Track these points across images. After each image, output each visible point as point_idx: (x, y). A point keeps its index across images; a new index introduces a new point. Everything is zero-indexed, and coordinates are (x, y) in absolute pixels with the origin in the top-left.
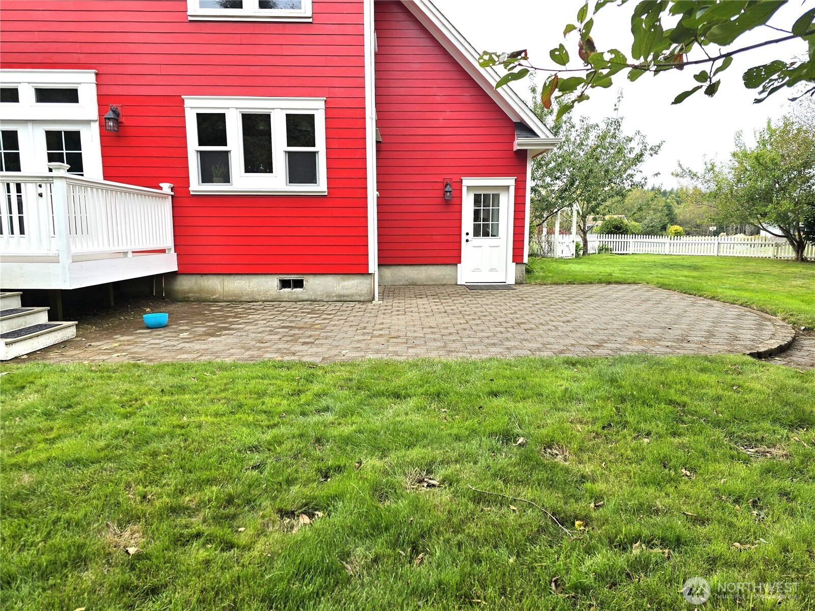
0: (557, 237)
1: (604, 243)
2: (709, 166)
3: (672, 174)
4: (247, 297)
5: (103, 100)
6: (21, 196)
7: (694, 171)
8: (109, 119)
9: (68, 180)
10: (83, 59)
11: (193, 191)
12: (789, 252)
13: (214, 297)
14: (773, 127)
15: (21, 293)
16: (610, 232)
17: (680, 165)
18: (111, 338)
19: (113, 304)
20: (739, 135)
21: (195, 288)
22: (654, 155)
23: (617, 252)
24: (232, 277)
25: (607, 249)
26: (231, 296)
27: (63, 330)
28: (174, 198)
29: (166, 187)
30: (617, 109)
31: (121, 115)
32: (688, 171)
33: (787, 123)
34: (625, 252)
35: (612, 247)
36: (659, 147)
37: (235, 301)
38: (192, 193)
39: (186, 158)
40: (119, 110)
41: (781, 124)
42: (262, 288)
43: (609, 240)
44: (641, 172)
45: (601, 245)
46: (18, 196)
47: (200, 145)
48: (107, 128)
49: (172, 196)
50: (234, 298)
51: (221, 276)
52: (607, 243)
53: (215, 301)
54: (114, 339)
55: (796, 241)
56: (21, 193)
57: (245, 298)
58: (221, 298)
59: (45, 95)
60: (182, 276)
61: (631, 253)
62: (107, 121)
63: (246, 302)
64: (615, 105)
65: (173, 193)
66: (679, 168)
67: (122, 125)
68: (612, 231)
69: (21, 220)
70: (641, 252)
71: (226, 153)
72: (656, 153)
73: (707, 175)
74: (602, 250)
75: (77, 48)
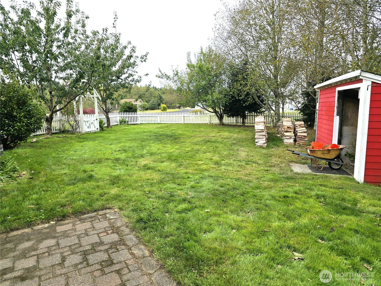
0: (82, 117)
1: (123, 118)
2: (176, 73)
3: (157, 76)
7: (168, 75)
12: (216, 120)
14: (204, 51)
16: (126, 111)
17: (160, 71)
20: (189, 54)
22: (144, 62)
23: (131, 123)
25: (125, 122)
30: (115, 27)
32: (164, 74)
33: (211, 50)
34: (136, 123)
35: (128, 120)
36: (146, 56)
41: (208, 50)
43: (126, 116)
44: (137, 72)
45: (121, 119)
52: (124, 117)
55: (219, 114)
61: (139, 123)
64: (114, 24)
66: (160, 72)
68: (127, 110)
70: (145, 123)
72: (145, 61)
73: (174, 77)
74: (122, 122)
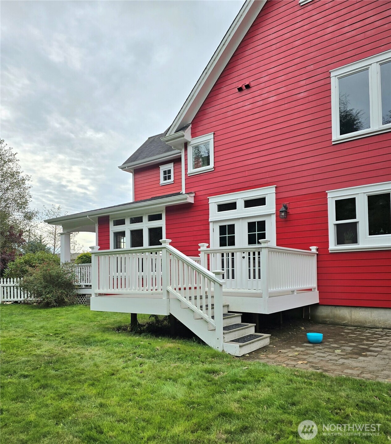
4: (370, 324)
5: (278, 201)
6: (234, 258)
8: (282, 212)
9: (269, 249)
10: (270, 180)
11: (331, 250)
13: (344, 322)
15: (241, 314)
18: (290, 348)
19: (282, 322)
21: (331, 315)
24: (358, 309)
26: (357, 322)
27: (264, 339)
28: (318, 256)
29: (314, 249)
31: (288, 209)
37: (361, 327)
38: (330, 252)
39: (327, 229)
40: (288, 206)
42: (382, 318)
46: (232, 258)
47: (337, 220)
48: (281, 217)
49: (317, 254)
50: (359, 324)
51: (350, 308)
53: (346, 325)
54: (292, 349)
56: (234, 257)
57: (368, 325)
58: (350, 323)
59: (249, 204)
60: (322, 306)
62: (281, 213)
63: (368, 327)
65: (317, 253)
67: (288, 214)
69: (233, 271)
71: (355, 224)
75: (267, 175)
